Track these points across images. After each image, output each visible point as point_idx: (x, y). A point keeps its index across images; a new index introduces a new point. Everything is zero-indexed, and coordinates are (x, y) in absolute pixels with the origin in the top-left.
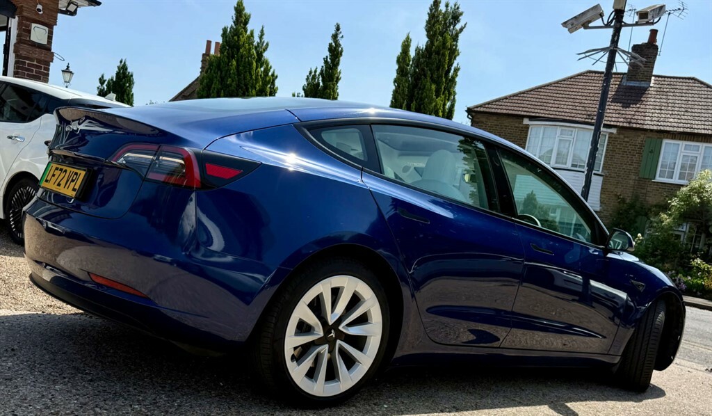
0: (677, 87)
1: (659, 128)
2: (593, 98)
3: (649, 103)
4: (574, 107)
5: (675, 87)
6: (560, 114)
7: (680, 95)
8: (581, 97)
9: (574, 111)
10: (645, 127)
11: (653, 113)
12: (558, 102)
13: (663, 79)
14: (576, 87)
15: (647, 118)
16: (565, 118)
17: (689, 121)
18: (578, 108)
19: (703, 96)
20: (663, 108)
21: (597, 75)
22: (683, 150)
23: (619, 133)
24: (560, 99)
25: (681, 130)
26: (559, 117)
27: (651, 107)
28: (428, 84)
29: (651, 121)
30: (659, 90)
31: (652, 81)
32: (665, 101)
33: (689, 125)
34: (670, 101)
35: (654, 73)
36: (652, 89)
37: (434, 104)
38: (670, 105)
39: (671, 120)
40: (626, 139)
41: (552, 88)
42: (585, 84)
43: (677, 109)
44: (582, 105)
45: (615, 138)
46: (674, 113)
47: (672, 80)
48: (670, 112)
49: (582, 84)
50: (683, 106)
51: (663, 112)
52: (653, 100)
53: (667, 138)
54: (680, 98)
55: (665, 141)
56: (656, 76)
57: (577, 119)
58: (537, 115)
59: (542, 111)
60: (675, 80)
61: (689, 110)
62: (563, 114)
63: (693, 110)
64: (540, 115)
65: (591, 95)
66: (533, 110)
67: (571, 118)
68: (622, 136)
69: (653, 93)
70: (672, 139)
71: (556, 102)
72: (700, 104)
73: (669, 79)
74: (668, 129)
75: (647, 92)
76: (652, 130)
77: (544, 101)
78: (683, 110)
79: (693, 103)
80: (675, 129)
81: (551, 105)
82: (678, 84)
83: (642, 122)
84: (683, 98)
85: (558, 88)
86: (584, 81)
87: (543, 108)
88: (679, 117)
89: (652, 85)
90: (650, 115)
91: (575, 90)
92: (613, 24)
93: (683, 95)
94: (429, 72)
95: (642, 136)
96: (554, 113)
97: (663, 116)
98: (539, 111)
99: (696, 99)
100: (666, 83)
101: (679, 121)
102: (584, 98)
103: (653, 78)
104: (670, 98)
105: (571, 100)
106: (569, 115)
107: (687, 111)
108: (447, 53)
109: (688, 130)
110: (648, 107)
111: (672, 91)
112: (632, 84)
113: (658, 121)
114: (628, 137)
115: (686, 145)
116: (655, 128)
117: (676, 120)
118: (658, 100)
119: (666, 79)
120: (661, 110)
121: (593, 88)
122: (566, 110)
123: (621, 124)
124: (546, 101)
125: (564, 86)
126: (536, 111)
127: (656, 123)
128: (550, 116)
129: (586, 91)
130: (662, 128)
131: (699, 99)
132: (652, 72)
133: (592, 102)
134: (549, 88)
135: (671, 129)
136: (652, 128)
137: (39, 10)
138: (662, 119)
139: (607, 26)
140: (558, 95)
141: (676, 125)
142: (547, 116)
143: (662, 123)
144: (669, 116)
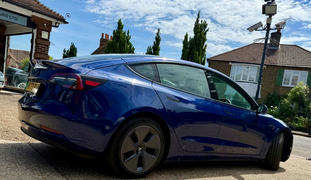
0: (289, 49)
1: (283, 65)
2: (256, 54)
3: (278, 55)
4: (249, 58)
5: (288, 49)
6: (244, 60)
7: (291, 52)
8: (252, 54)
9: (249, 59)
10: (277, 65)
11: (280, 59)
12: (243, 56)
14: (249, 49)
16: (246, 62)
17: (294, 62)
18: (250, 58)
19: (299, 52)
20: (284, 57)
21: (257, 45)
23: (267, 68)
24: (243, 54)
25: (292, 66)
26: (243, 61)
27: (279, 57)
28: (195, 51)
29: (280, 62)
30: (282, 50)
31: (279, 47)
32: (285, 54)
33: (294, 64)
34: (287, 54)
35: (280, 44)
36: (280, 50)
37: (198, 59)
38: (287, 56)
39: (287, 62)
40: (270, 70)
41: (240, 50)
42: (253, 48)
43: (289, 57)
44: (252, 57)
45: (266, 69)
46: (288, 59)
47: (287, 46)
48: (287, 59)
49: (252, 48)
50: (292, 56)
51: (284, 59)
52: (280, 54)
53: (286, 69)
54: (291, 53)
55: (285, 70)
56: (281, 45)
57: (251, 62)
58: (235, 61)
59: (236, 59)
60: (288, 46)
61: (294, 58)
62: (245, 60)
63: (296, 58)
64: (236, 61)
65: (256, 52)
66: (233, 59)
67: (248, 62)
68: (268, 69)
69: (280, 51)
70: (288, 69)
71: (242, 56)
72: (299, 55)
73: (286, 46)
74: (286, 65)
75: (277, 51)
76: (280, 66)
77: (237, 55)
78: (292, 58)
79: (296, 55)
80: (289, 65)
81: (240, 57)
82: (290, 47)
83: (276, 63)
84: (292, 53)
85: (242, 50)
86: (253, 47)
87: (237, 58)
88: (290, 61)
89: (279, 48)
90: (279, 60)
91: (249, 51)
92: (266, 29)
93: (292, 52)
94: (195, 47)
95: (276, 68)
96: (241, 60)
97: (284, 60)
98: (235, 59)
99: (297, 54)
100: (285, 47)
101: (291, 62)
102: (253, 54)
103: (280, 45)
104: (287, 53)
105: (248, 55)
106: (247, 60)
107: (293, 58)
108: (202, 40)
109: (294, 66)
110: (278, 57)
111: (287, 50)
112: (271, 48)
113: (282, 62)
114: (270, 69)
115: (294, 72)
116: (281, 65)
117: (289, 62)
118: (282, 54)
119: (285, 46)
120: (283, 58)
121: (256, 50)
122: (246, 58)
123: (268, 64)
124: (238, 55)
125: (245, 49)
126: (234, 59)
127: (281, 63)
128: (240, 61)
129: (254, 51)
130: (284, 65)
131: (298, 54)
133: (256, 55)
135: (288, 65)
136: (280, 65)
137: (45, 26)
138: (284, 62)
139: (264, 29)
140: (242, 53)
141: (289, 64)
142: (238, 61)
143: (284, 63)
144: (286, 60)
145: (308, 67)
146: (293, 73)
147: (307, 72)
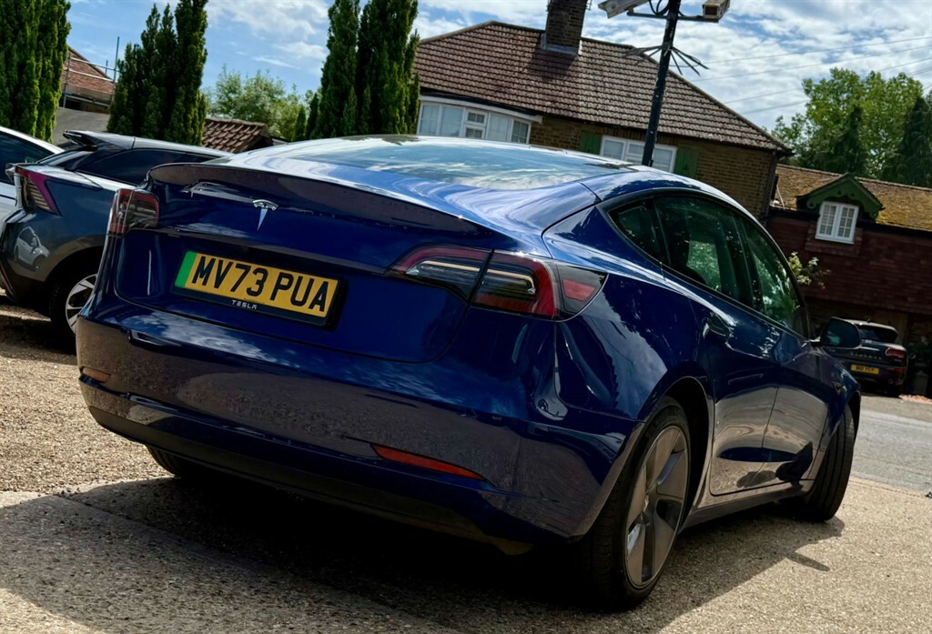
0: (613, 59)
1: (598, 119)
2: (505, 67)
3: (579, 80)
4: (482, 79)
5: (609, 58)
6: (464, 88)
7: (618, 70)
8: (488, 64)
9: (482, 85)
10: (580, 116)
11: (587, 96)
12: (458, 69)
13: (593, 45)
14: (478, 46)
15: (580, 103)
16: (472, 95)
17: (634, 112)
18: (486, 80)
19: (646, 75)
20: (599, 89)
21: (505, 30)
22: (627, 153)
23: (545, 123)
24: (460, 64)
25: (625, 124)
26: (462, 93)
27: (584, 87)
28: (386, 60)
29: (587, 107)
30: (590, 61)
31: (581, 48)
32: (600, 78)
33: (634, 117)
34: (607, 79)
35: (583, 35)
36: (581, 59)
38: (607, 85)
39: (611, 108)
40: (555, 133)
41: (445, 44)
42: (491, 43)
43: (616, 92)
44: (492, 76)
45: (540, 130)
46: (614, 97)
47: (605, 47)
48: (609, 97)
49: (487, 42)
50: (624, 88)
51: (600, 95)
52: (584, 76)
53: (607, 134)
54: (618, 76)
55: (606, 139)
56: (584, 40)
57: (489, 98)
58: (432, 86)
59: (438, 82)
60: (609, 48)
61: (632, 95)
62: (468, 88)
63: (637, 96)
64: (436, 87)
65: (502, 61)
67: (480, 96)
68: (549, 128)
69: (584, 65)
70: (614, 135)
71: (455, 69)
72: (645, 86)
73: (601, 46)
74: (609, 121)
75: (574, 63)
76: (589, 122)
77: (437, 64)
78: (624, 94)
79: (635, 84)
80: (618, 122)
81: (448, 72)
82: (613, 54)
83: (575, 108)
84: (622, 77)
85: (453, 46)
86: (488, 37)
87: (439, 76)
88: (620, 104)
89: (580, 53)
90: (584, 98)
91: (478, 51)
92: (666, 14)
93: (622, 71)
95: (576, 128)
96: (455, 85)
97: (601, 101)
98: (433, 80)
99: (638, 79)
100: (597, 51)
101: (622, 110)
102: (492, 65)
103: (581, 42)
104: (606, 74)
105: (476, 67)
106: (477, 90)
107: (629, 96)
108: (409, 12)
109: (635, 125)
110: (579, 86)
111: (607, 63)
112: (554, 49)
113: (595, 109)
114: (557, 130)
115: (631, 145)
116: (592, 118)
117: (618, 109)
118: (591, 77)
119: (597, 46)
120: (597, 91)
121: (502, 50)
122: (471, 80)
123: (549, 111)
124: (441, 65)
125: (462, 43)
126: (429, 80)
127: (593, 111)
128: (450, 90)
129: (494, 54)
130: (602, 120)
131: (642, 80)
132: (580, 34)
133: (504, 72)
134: (442, 44)
135: (614, 122)
136: (589, 118)
138: (600, 106)
139: (659, 15)
140: (455, 57)
141: (618, 116)
142: (445, 89)
143: (601, 112)
144: (607, 102)
145: (678, 131)
146: (630, 151)
147: (674, 150)
